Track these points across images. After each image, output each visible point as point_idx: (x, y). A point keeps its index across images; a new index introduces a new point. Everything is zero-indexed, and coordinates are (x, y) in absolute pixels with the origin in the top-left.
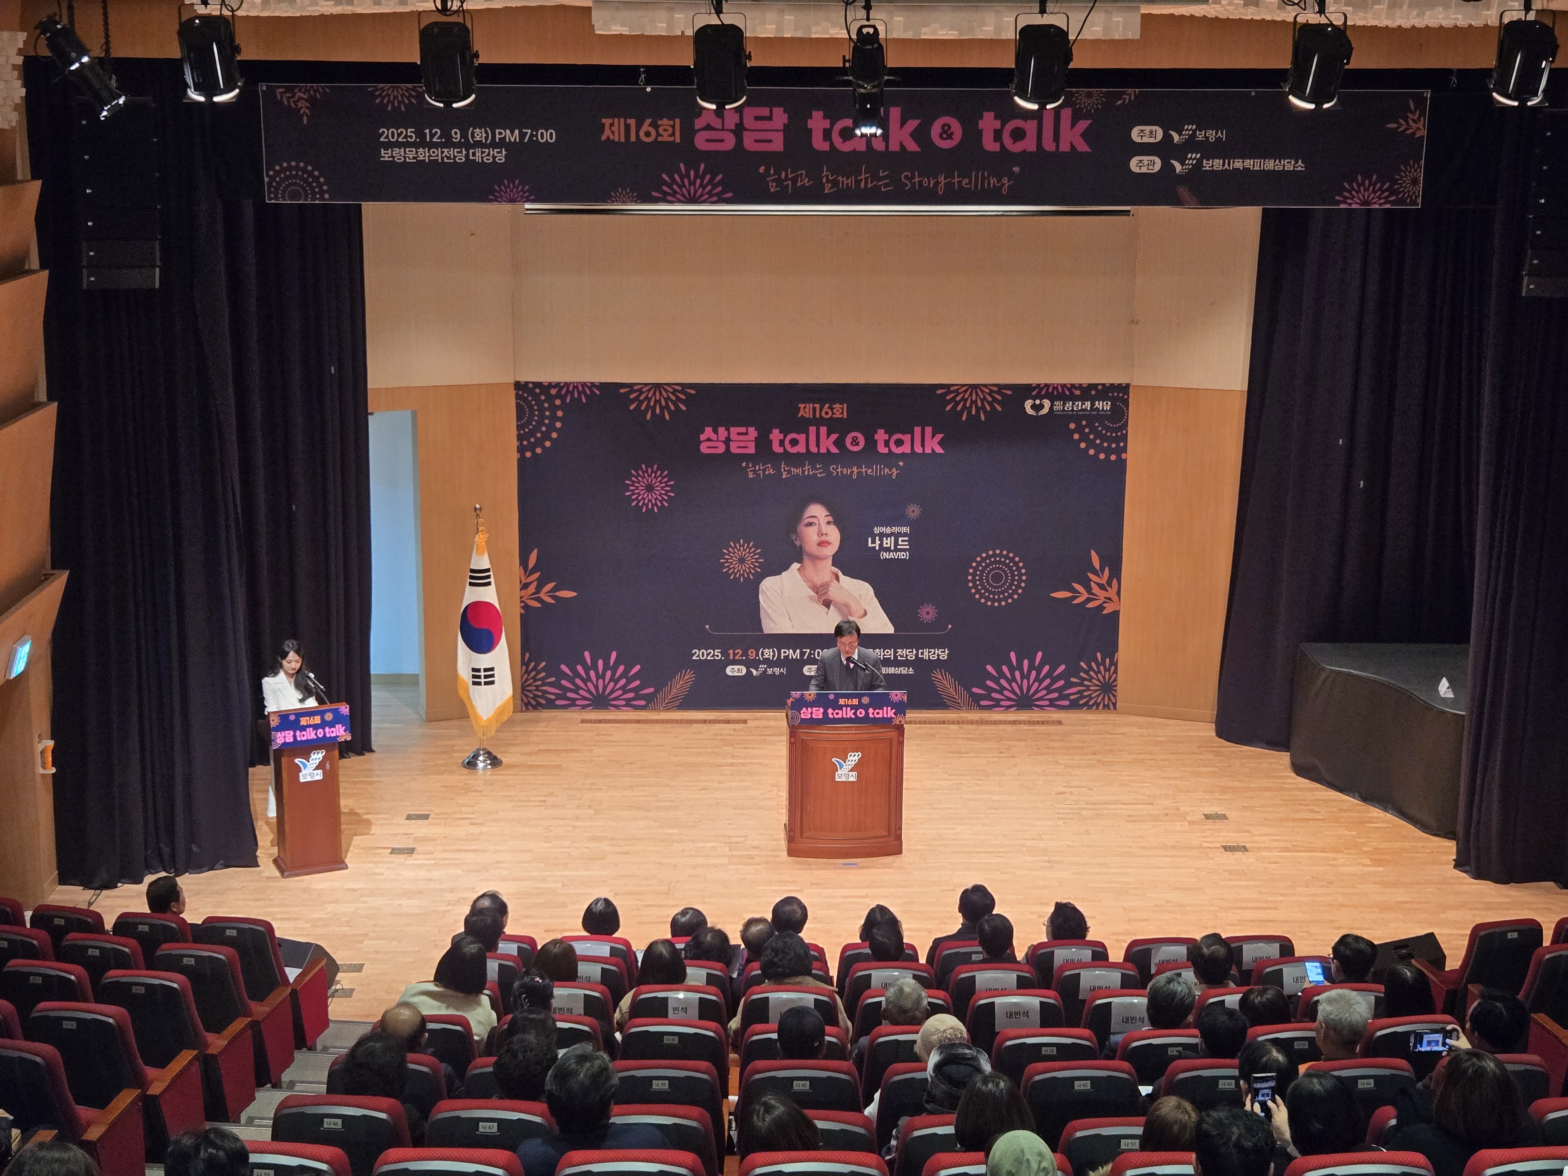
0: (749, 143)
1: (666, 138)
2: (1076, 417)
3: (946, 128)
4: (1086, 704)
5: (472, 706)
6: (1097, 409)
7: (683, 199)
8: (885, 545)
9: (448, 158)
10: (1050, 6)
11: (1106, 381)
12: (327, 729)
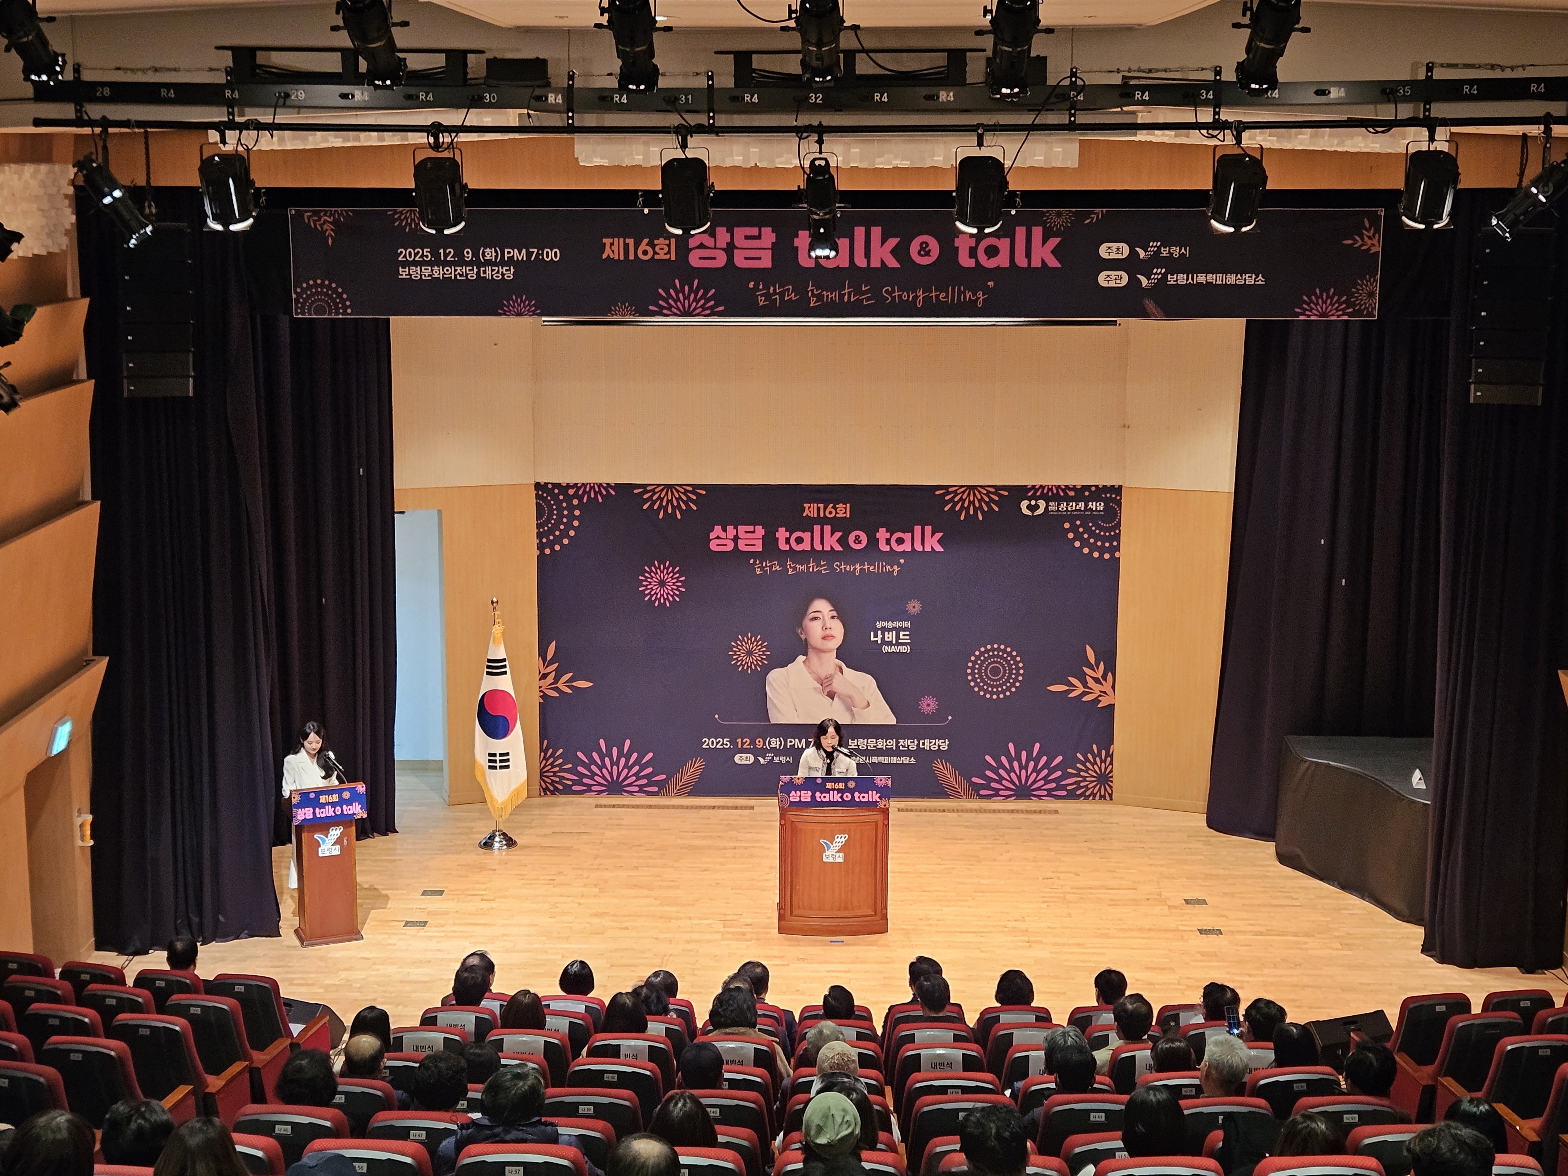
0: (740, 261)
1: (662, 256)
2: (1070, 517)
3: (924, 245)
4: (1083, 794)
5: (488, 790)
6: (1091, 509)
7: (678, 313)
8: (887, 639)
9: (461, 275)
10: (988, 139)
11: (1101, 483)
12: (345, 807)
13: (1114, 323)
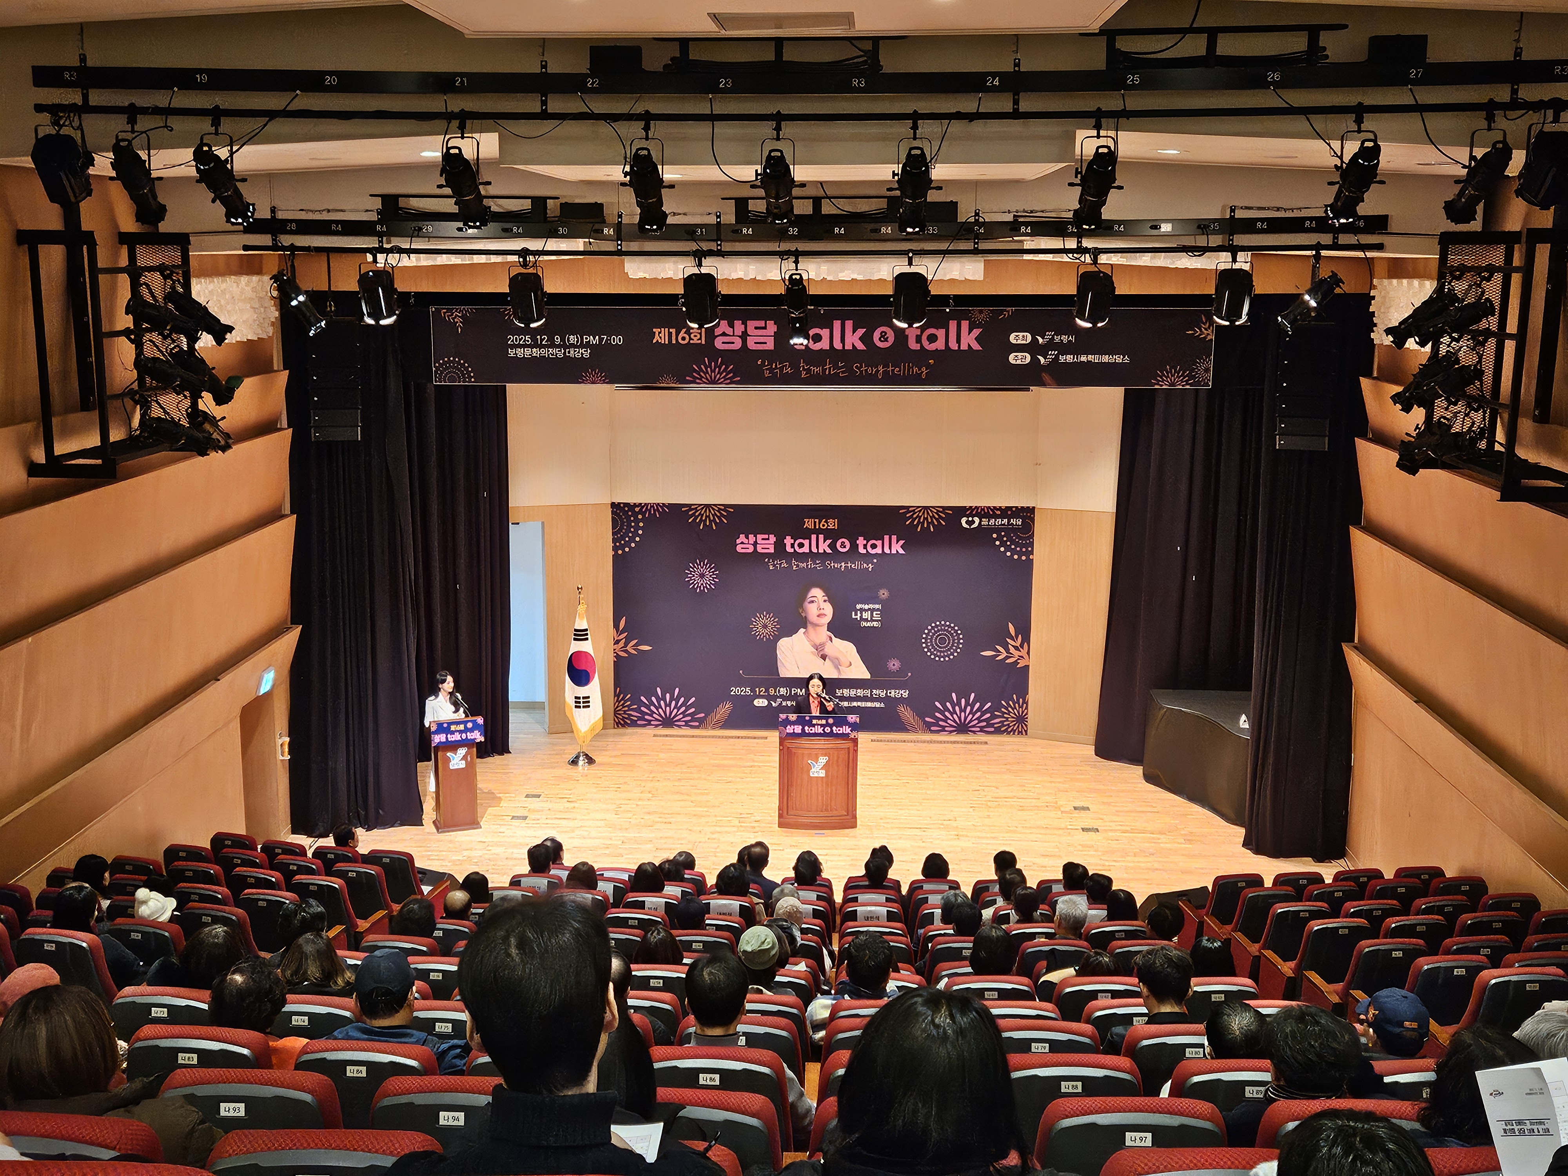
0: (751, 344)
1: (695, 341)
2: (998, 529)
3: (883, 335)
4: (1006, 731)
5: (575, 723)
6: (1012, 524)
7: (707, 382)
8: (864, 617)
9: (552, 355)
10: (916, 261)
11: (1019, 505)
12: (468, 733)
13: (1028, 390)
